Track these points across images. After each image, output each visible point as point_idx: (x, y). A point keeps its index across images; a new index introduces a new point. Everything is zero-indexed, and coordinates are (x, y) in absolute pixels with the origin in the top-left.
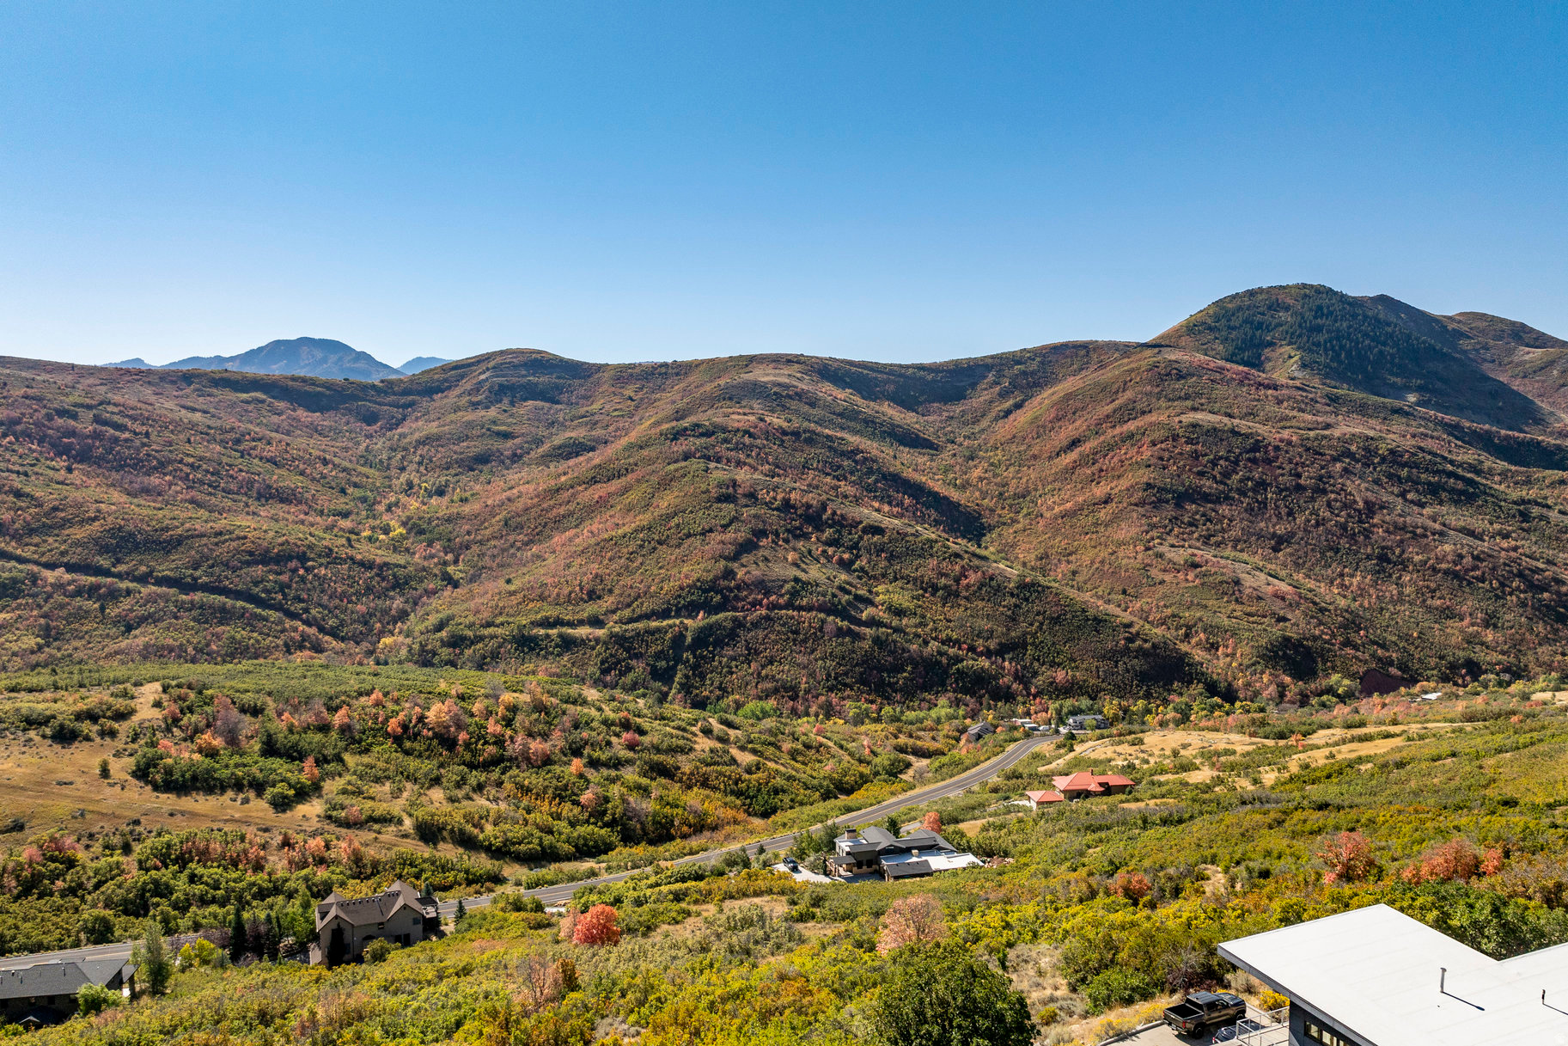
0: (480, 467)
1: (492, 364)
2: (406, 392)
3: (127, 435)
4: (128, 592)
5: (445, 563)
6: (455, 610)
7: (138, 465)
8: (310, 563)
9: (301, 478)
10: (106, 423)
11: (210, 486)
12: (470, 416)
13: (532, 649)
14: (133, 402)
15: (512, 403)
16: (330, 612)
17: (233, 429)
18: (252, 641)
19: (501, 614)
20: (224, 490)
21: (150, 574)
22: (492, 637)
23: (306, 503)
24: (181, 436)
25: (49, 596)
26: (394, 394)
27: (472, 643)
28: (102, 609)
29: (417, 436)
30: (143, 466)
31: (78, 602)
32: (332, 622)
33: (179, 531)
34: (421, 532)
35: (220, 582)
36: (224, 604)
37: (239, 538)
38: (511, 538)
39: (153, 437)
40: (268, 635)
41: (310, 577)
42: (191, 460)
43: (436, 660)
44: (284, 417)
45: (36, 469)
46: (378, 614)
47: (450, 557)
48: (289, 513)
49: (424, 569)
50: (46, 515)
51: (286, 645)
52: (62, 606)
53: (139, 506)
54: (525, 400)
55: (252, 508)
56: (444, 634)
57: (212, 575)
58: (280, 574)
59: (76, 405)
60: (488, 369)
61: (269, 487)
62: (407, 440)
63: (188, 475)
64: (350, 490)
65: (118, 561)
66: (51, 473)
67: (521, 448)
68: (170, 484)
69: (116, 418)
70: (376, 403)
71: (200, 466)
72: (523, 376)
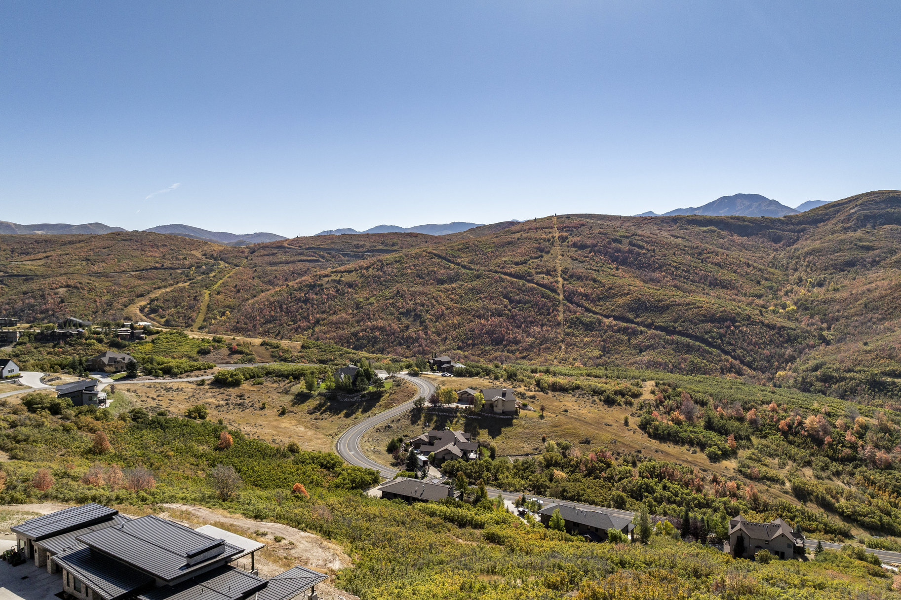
0: (849, 269)
1: (859, 202)
2: (800, 223)
3: (644, 251)
4: (642, 332)
5: (821, 329)
6: (826, 359)
7: (649, 267)
8: (737, 324)
9: (734, 274)
10: (634, 245)
11: (684, 278)
12: (842, 237)
13: (880, 390)
14: (647, 234)
15: (874, 227)
16: (748, 352)
17: (698, 247)
18: (703, 365)
19: (859, 364)
20: (691, 281)
21: (652, 324)
22: (852, 379)
23: (737, 289)
24: (671, 252)
25: (606, 331)
26: (792, 224)
27: (838, 381)
28: (629, 340)
29: (806, 249)
30: (651, 267)
31: (618, 335)
32: (748, 359)
33: (668, 302)
34: (806, 309)
35: (688, 330)
36: (689, 343)
37: (698, 307)
38: (869, 316)
39: (657, 252)
40: (712, 362)
41: (737, 331)
42: (675, 264)
43: (812, 388)
44: (726, 240)
45: (603, 269)
46: (777, 357)
47: (825, 325)
48: (726, 294)
49: (807, 332)
50: (606, 291)
51: (721, 369)
52: (611, 337)
53: (648, 288)
54: (884, 224)
55: (706, 291)
56: (818, 373)
57: (683, 326)
58: (720, 328)
59: (621, 236)
60: (856, 206)
61: (716, 279)
62: (800, 252)
63: (673, 272)
64: (763, 282)
65: (638, 316)
66: (609, 270)
67: (880, 256)
68: (664, 277)
69: (639, 242)
70: (780, 230)
71: (679, 267)
72: (882, 209)
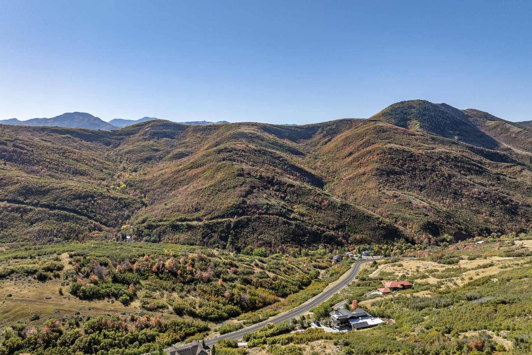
0: (148, 161)
1: (150, 125)
2: (120, 135)
3: (25, 151)
4: (31, 210)
5: (141, 198)
6: (148, 215)
7: (30, 162)
8: (95, 199)
9: (87, 166)
10: (17, 147)
11: (56, 169)
12: (144, 143)
13: (177, 230)
14: (26, 139)
15: (158, 139)
16: (103, 216)
17: (62, 149)
18: (77, 228)
19: (165, 217)
20: (61, 171)
21: (38, 203)
22: (163, 225)
23: (89, 175)
24: (44, 151)
26: (116, 135)
27: (156, 228)
28: (22, 216)
29: (125, 150)
30: (32, 163)
31: (12, 214)
32: (104, 220)
33: (48, 187)
34: (131, 186)
35: (64, 206)
36: (66, 214)
37: (70, 190)
38: (164, 188)
39: (34, 152)
40: (82, 225)
41: (96, 204)
42: (48, 160)
43: (143, 234)
44: (78, 143)
46: (120, 217)
47: (143, 195)
48: (84, 179)
49: (134, 200)
51: (89, 229)
52: (7, 216)
53: (32, 178)
54: (163, 138)
55: (71, 178)
56: (145, 224)
57: (61, 203)
58: (85, 203)
59: (6, 140)
60: (149, 127)
61: (76, 170)
62: (122, 152)
63: (48, 166)
64: (104, 170)
65: (26, 198)
67: (162, 155)
68: (42, 169)
69: (21, 145)
70: (109, 138)
71: (52, 162)
72: (162, 129)
